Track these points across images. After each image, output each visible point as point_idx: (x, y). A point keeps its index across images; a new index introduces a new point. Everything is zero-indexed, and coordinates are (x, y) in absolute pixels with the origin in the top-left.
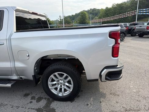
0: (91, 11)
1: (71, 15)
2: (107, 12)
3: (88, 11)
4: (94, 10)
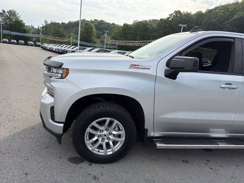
0: (97, 23)
1: (60, 23)
3: (92, 22)
4: (102, 22)
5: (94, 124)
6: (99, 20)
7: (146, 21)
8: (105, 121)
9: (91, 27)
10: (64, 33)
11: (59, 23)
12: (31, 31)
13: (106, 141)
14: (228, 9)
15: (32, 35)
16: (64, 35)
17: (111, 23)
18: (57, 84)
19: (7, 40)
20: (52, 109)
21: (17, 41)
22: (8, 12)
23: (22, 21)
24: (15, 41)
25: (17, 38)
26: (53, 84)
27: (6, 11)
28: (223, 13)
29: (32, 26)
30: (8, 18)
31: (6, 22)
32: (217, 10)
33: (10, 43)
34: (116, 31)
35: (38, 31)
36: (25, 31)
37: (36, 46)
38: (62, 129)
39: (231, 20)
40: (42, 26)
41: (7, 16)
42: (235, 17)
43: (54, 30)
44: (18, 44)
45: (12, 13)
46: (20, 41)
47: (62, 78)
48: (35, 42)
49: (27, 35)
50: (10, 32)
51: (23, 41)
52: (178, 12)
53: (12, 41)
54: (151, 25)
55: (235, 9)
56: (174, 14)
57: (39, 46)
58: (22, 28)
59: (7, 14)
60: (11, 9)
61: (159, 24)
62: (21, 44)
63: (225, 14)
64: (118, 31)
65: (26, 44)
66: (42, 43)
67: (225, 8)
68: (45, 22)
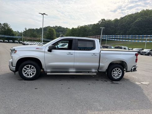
0: (57, 28)
2: (73, 31)
3: (54, 28)
4: (60, 27)
5: (25, 67)
6: (58, 26)
7: (86, 25)
8: (29, 66)
9: (53, 30)
10: (37, 35)
11: (34, 29)
12: (17, 35)
13: (30, 73)
14: (132, 17)
15: (17, 37)
16: (36, 36)
17: (65, 28)
18: (13, 55)
19: (2, 41)
20: (12, 63)
21: (8, 40)
22: (3, 24)
23: (11, 29)
24: (7, 41)
25: (8, 39)
26: (12, 55)
27: (2, 24)
28: (129, 19)
29: (18, 31)
30: (3, 27)
31: (2, 30)
32: (126, 18)
33: (4, 42)
34: (68, 32)
35: (21, 34)
36: (13, 35)
37: (20, 43)
38: (15, 69)
39: (134, 23)
40: (23, 31)
41: (3, 26)
42: (137, 21)
43: (31, 33)
44: (9, 42)
45: (5, 25)
46: (10, 41)
47: (15, 53)
48: (19, 41)
49: (14, 37)
50: (4, 36)
51: (12, 41)
52: (103, 20)
53: (5, 41)
54: (88, 28)
55: (136, 16)
56: (101, 21)
57: (21, 43)
58: (12, 33)
59: (3, 25)
60: (5, 23)
61: (92, 27)
62: (11, 42)
63: (130, 19)
64: (69, 32)
65: (14, 42)
66: (23, 41)
67: (130, 16)
68: (25, 29)
